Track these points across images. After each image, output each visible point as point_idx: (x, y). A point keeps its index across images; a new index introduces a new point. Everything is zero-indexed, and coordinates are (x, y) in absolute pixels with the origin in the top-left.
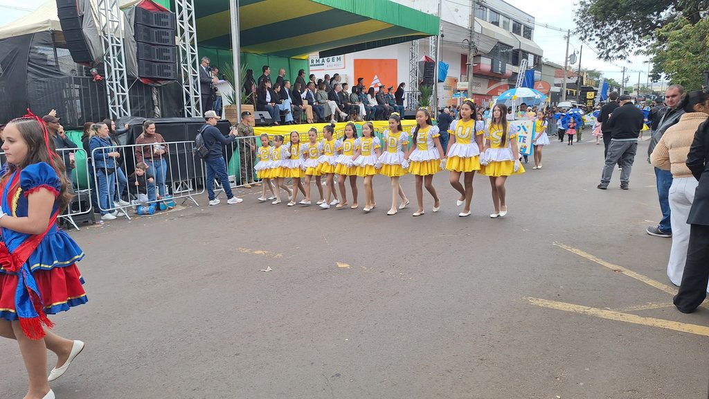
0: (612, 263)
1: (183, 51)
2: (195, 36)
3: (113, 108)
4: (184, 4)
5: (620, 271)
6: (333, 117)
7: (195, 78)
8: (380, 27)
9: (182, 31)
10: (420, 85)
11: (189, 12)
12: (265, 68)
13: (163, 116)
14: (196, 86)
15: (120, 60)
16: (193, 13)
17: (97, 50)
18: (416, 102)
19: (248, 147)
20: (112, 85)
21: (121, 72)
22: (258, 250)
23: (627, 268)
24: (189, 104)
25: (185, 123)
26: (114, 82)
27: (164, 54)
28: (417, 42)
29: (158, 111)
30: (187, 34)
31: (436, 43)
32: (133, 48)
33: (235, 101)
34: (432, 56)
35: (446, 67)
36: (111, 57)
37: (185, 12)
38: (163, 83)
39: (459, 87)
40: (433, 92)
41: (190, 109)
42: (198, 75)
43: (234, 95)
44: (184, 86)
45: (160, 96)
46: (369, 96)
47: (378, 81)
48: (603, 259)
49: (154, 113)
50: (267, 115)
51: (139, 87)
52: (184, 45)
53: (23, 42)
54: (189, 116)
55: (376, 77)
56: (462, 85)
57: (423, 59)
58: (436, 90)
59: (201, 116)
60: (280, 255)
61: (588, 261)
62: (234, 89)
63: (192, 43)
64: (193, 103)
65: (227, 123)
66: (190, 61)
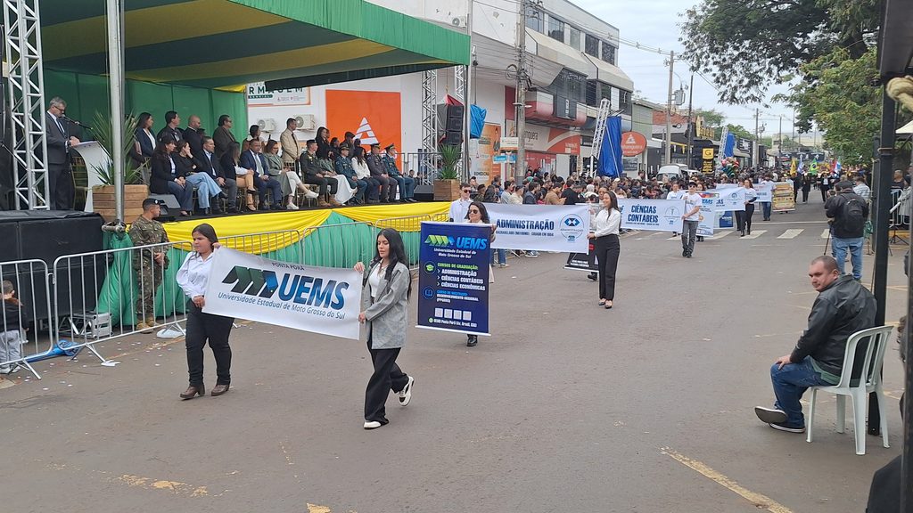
0: (752, 490)
1: (14, 86)
2: (40, 64)
4: (20, 10)
5: (765, 506)
6: (291, 199)
7: (36, 138)
8: (372, 50)
9: (15, 55)
10: (440, 142)
11: (30, 23)
12: (170, 116)
14: (38, 152)
16: (37, 25)
18: (434, 169)
22: (159, 479)
23: (777, 501)
24: (25, 184)
25: (17, 221)
28: (435, 72)
30: (24, 61)
31: (465, 75)
33: (113, 178)
34: (460, 97)
35: (482, 114)
37: (21, 23)
39: (503, 145)
40: (463, 156)
41: (25, 193)
42: (44, 132)
43: (112, 168)
44: (15, 153)
46: (355, 160)
47: (368, 127)
48: (739, 483)
50: (171, 201)
52: (19, 81)
54: (24, 206)
55: (364, 121)
56: (508, 142)
57: (444, 101)
58: (467, 152)
59: (47, 206)
60: (203, 490)
61: (717, 486)
62: (112, 158)
63: (34, 77)
64: (32, 182)
65: (97, 219)
66: (28, 108)
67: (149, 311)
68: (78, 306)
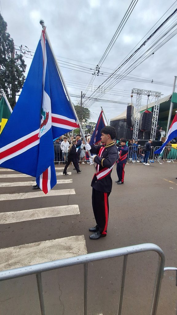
1: (153, 122)
2: (157, 119)
3: (134, 137)
4: (156, 111)
7: (155, 130)
9: (154, 117)
13: (145, 139)
14: (155, 132)
15: (138, 125)
16: (158, 113)
17: (133, 122)
19: (167, 149)
20: (135, 131)
21: (137, 128)
22: (170, 181)
26: (135, 130)
27: (149, 124)
29: (144, 137)
32: (141, 122)
36: (136, 125)
37: (156, 113)
38: (146, 131)
44: (151, 132)
45: (145, 134)
49: (143, 138)
51: (141, 132)
53: (118, 121)
62: (166, 133)
63: (156, 121)
64: (153, 136)
65: (162, 142)
66: (154, 125)
67: (166, 158)
68: (157, 155)
